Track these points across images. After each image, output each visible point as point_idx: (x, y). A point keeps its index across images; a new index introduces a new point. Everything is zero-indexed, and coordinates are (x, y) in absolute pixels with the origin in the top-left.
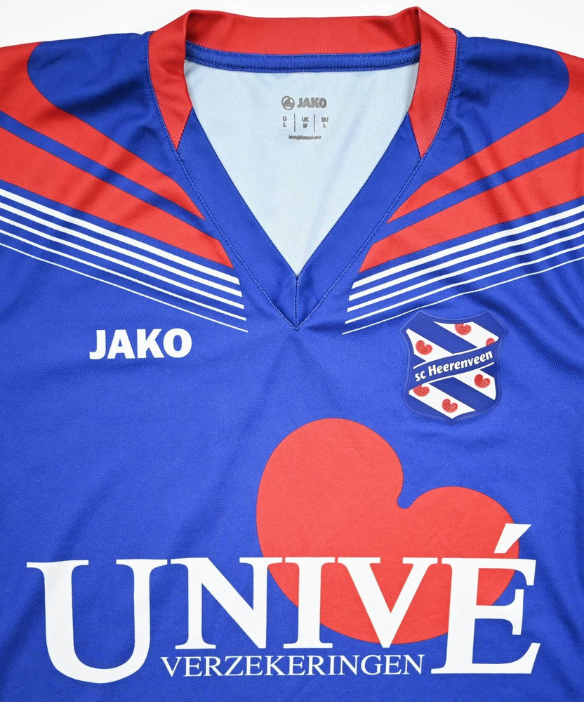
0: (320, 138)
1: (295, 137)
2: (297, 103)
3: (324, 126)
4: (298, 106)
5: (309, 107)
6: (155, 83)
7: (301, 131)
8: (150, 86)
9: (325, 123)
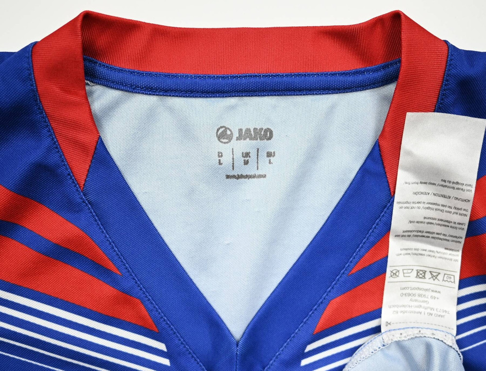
0: (264, 176)
1: (234, 177)
2: (236, 134)
3: (270, 163)
4: (238, 139)
5: (251, 139)
6: (48, 106)
7: (242, 169)
8: (41, 110)
9: (271, 158)
